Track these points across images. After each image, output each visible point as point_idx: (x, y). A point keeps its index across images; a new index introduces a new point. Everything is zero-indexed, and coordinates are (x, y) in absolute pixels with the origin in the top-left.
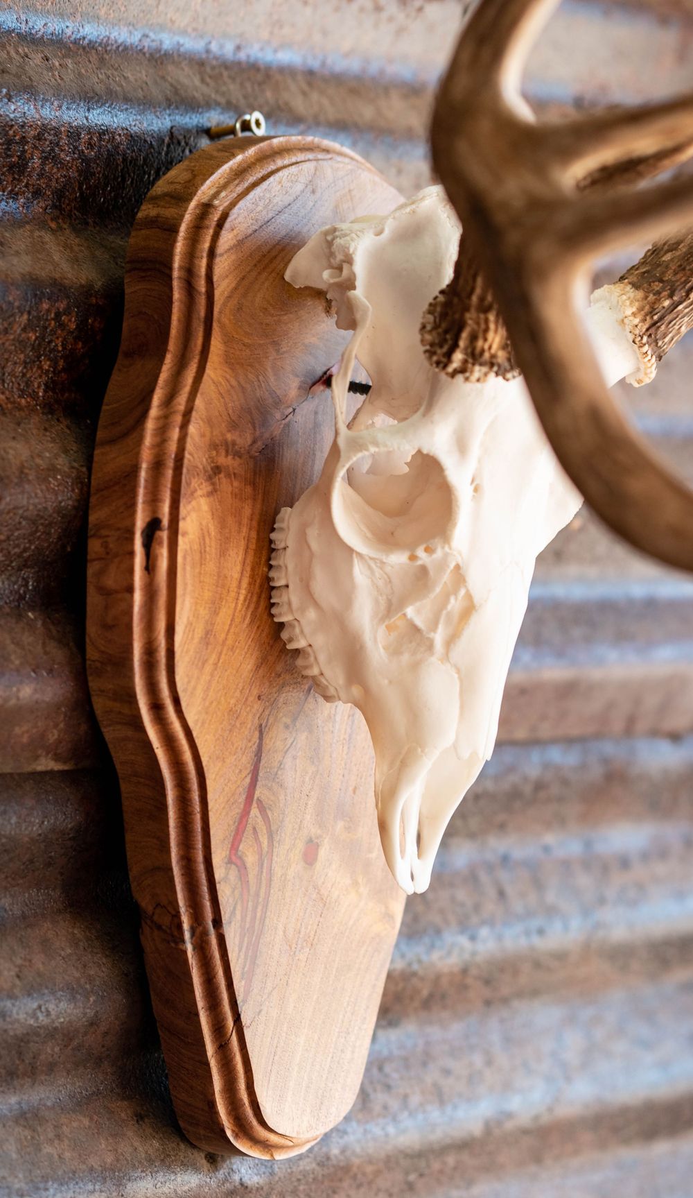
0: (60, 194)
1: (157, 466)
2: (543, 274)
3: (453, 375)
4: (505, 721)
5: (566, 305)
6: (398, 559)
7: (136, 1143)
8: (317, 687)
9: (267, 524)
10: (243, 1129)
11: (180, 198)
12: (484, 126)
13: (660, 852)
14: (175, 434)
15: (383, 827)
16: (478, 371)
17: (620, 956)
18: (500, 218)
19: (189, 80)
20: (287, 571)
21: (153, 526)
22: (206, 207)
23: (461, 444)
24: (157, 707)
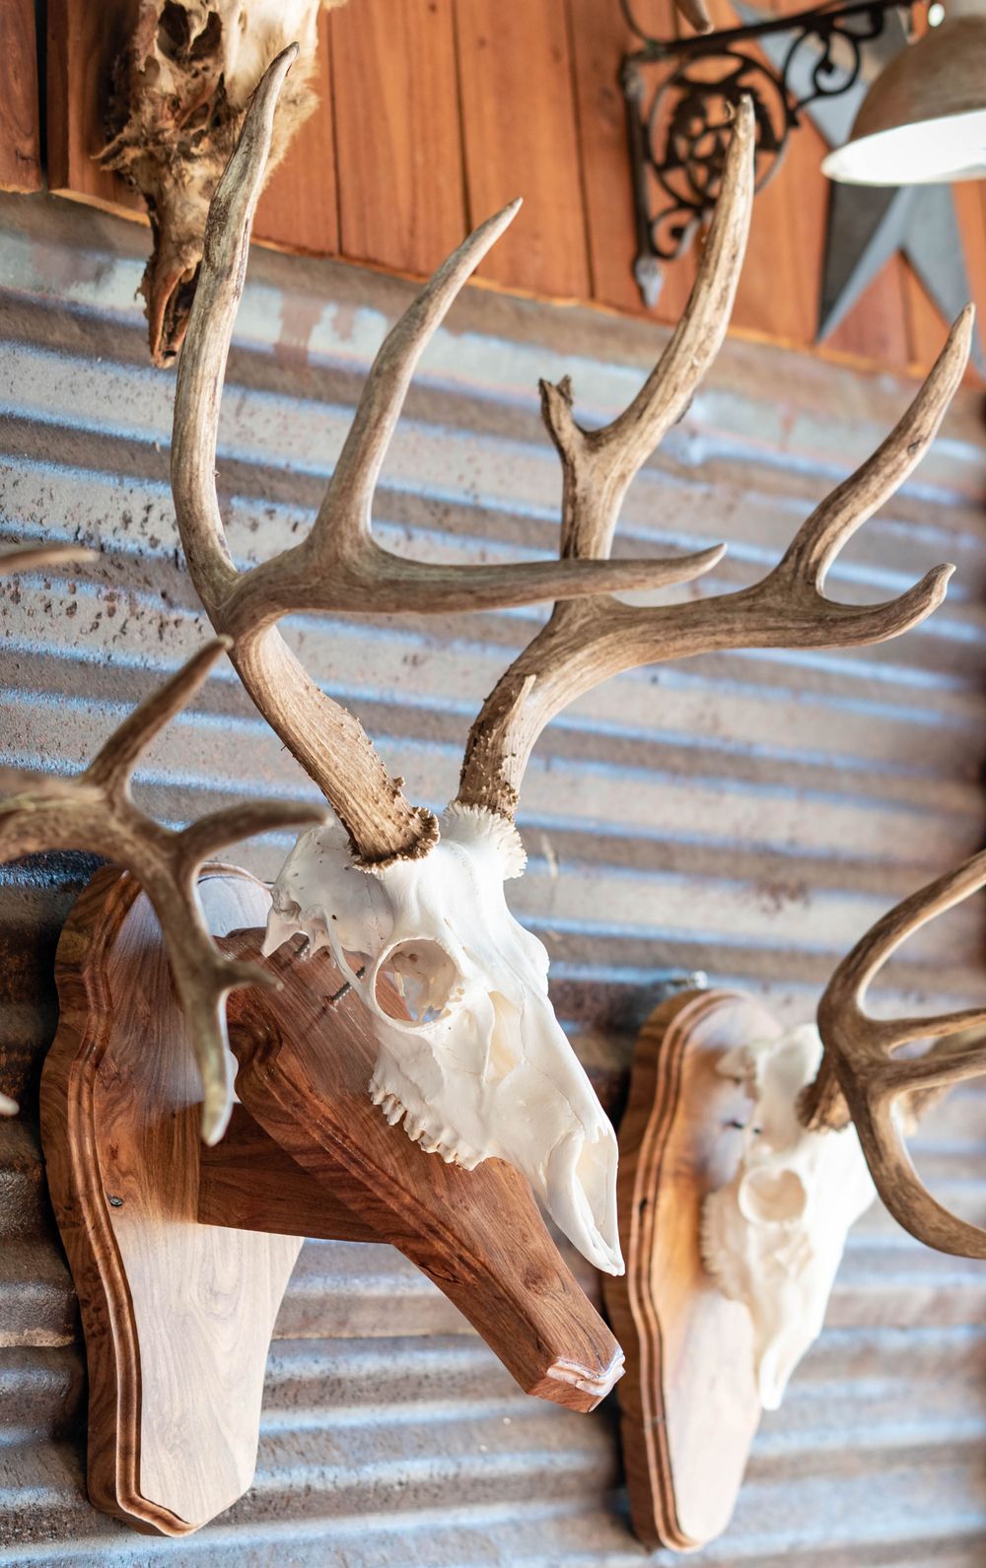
0: (599, 1018)
1: (648, 1170)
2: (876, 1098)
3: (811, 1130)
4: (829, 1314)
5: (887, 1115)
6: (773, 1227)
7: (613, 1538)
8: (725, 1294)
9: (700, 1203)
10: (670, 1533)
11: (664, 1024)
12: (848, 1019)
13: (890, 1397)
14: (657, 1154)
15: (756, 1370)
16: (824, 1129)
17: (867, 1456)
18: (855, 1069)
19: (662, 952)
20: (710, 1229)
21: (644, 1203)
22: (678, 1032)
23: (812, 1166)
24: (641, 1300)
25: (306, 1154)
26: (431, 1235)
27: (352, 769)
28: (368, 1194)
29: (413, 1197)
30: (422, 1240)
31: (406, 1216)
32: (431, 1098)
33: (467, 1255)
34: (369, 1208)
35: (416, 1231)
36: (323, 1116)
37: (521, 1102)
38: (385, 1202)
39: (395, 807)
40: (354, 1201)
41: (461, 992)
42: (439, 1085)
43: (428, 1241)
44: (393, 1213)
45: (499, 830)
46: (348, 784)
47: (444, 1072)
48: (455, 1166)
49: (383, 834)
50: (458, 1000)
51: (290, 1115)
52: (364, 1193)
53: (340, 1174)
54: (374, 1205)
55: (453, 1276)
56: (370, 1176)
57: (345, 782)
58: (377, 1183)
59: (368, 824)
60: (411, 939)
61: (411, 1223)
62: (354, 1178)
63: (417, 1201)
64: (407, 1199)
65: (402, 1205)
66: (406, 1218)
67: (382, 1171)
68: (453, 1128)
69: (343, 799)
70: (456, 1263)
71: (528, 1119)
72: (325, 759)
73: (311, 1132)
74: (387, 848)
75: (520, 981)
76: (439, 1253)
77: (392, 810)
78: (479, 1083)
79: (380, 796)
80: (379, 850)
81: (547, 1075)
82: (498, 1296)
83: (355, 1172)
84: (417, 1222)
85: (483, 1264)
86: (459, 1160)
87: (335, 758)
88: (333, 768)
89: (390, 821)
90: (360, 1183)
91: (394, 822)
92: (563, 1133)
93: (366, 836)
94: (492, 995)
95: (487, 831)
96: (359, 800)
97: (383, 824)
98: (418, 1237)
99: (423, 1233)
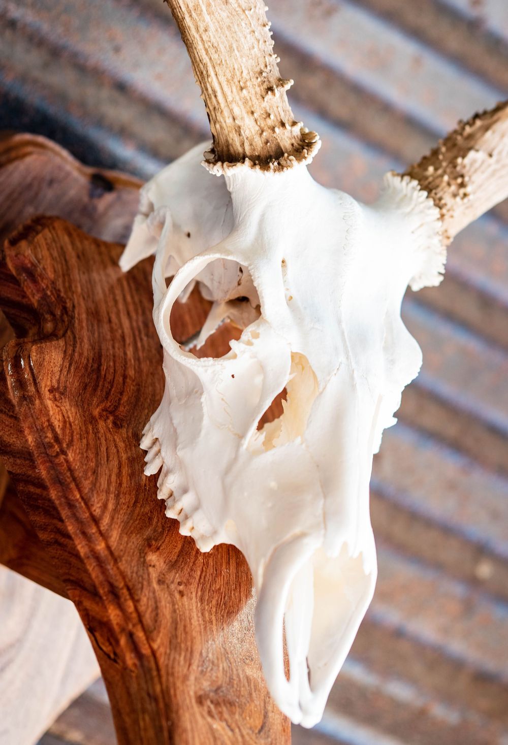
25: (14, 457)
26: (111, 597)
27: (224, 38)
28: (59, 524)
29: (108, 547)
30: (97, 599)
31: (91, 567)
32: (183, 448)
33: (140, 635)
34: (57, 542)
35: (94, 587)
36: (48, 421)
37: (273, 484)
38: (73, 540)
39: (265, 104)
40: (44, 528)
41: (256, 336)
42: (195, 435)
43: (103, 604)
44: (77, 556)
45: (421, 212)
46: (215, 56)
47: (206, 421)
48: (189, 542)
49: (238, 130)
50: (249, 343)
51: (13, 406)
52: (55, 521)
53: (38, 491)
54: (62, 540)
55: (115, 654)
56: (71, 505)
57: (212, 51)
58: (74, 515)
59: (226, 113)
60: (223, 257)
61: (93, 575)
62: (50, 500)
63: (111, 553)
64: (100, 547)
65: (93, 551)
66: (90, 568)
67: (86, 504)
68: (197, 494)
69: (205, 73)
70: (123, 641)
71: (270, 505)
72: (194, 15)
73: (27, 432)
74: (240, 150)
75: (342, 358)
76: (109, 620)
77: (260, 108)
78: (238, 446)
79: (249, 84)
80: (231, 149)
81: (318, 466)
82: (151, 692)
83: (53, 494)
84: (101, 578)
85: (154, 653)
86: (195, 536)
87: (207, 18)
88: (201, 29)
89: (252, 118)
90: (55, 508)
91: (256, 121)
92: (297, 530)
93: (221, 127)
94: (294, 356)
95: (408, 209)
96: (222, 79)
97: (242, 118)
98: (94, 594)
99: (101, 592)
